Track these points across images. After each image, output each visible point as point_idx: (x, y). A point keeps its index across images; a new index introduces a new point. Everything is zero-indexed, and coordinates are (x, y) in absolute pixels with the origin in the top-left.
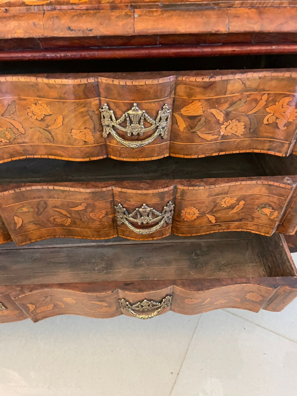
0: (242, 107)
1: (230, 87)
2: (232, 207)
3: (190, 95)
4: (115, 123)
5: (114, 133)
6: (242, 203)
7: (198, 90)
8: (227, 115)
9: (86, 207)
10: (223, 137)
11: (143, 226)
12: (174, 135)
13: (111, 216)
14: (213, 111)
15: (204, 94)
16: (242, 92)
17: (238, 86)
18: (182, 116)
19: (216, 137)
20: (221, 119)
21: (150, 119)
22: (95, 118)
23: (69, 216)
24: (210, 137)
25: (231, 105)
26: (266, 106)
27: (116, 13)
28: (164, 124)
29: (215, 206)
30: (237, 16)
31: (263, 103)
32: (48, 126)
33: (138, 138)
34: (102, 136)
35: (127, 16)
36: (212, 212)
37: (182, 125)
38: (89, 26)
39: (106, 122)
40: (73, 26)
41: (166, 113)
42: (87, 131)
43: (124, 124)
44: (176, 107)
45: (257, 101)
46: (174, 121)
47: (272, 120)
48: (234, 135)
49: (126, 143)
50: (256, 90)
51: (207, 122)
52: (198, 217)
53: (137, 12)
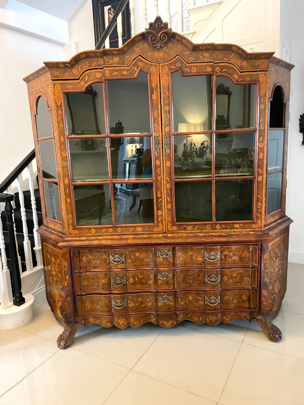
0: (236, 253)
1: (233, 248)
2: (236, 277)
3: (224, 250)
4: (208, 256)
5: (207, 258)
6: (239, 275)
7: (225, 249)
8: (233, 254)
9: (197, 276)
10: (233, 260)
11: (212, 282)
12: (221, 259)
13: (203, 279)
14: (230, 253)
15: (227, 249)
16: (235, 249)
17: (234, 248)
18: (223, 255)
19: (231, 260)
20: (232, 255)
21: (216, 255)
22: (203, 255)
23: (192, 279)
24: (230, 260)
25: (234, 252)
26: (242, 253)
27: (209, 238)
28: (219, 256)
29: (232, 276)
30: (234, 238)
31: (241, 252)
32: (192, 257)
33: (213, 259)
34: (204, 259)
35: (211, 238)
36: (231, 279)
37: (223, 257)
38: (204, 240)
39: (205, 256)
40: (201, 240)
41: (219, 254)
42: (201, 258)
43: (210, 256)
44: (221, 253)
45: (239, 252)
46: (221, 256)
47: (244, 256)
48: (236, 260)
49: (210, 261)
50: (239, 249)
51: (229, 256)
52: (228, 280)
53: (213, 237)
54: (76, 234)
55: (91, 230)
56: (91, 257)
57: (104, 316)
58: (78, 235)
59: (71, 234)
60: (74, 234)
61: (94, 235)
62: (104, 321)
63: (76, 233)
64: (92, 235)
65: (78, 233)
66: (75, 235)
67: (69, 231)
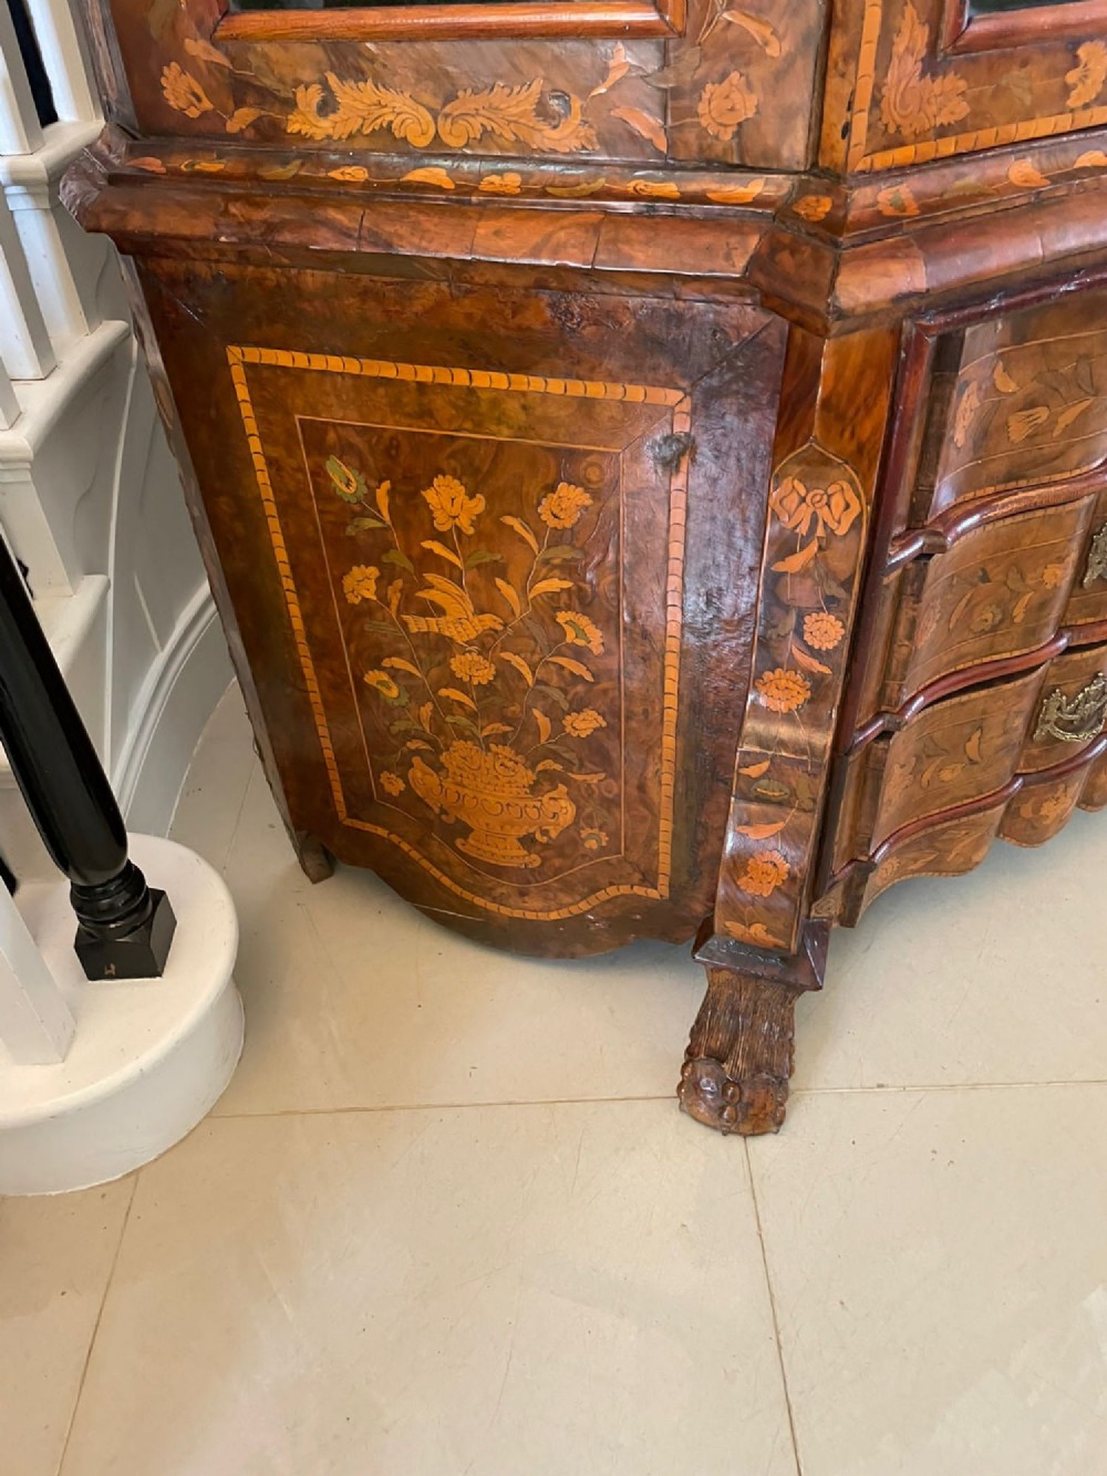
54: (943, 132)
55: (1075, 61)
56: (1012, 387)
57: (972, 817)
58: (948, 146)
59: (897, 142)
60: (919, 137)
61: (1085, 119)
62: (959, 848)
63: (943, 119)
64: (1065, 123)
65: (962, 109)
66: (928, 149)
67: (876, 102)
